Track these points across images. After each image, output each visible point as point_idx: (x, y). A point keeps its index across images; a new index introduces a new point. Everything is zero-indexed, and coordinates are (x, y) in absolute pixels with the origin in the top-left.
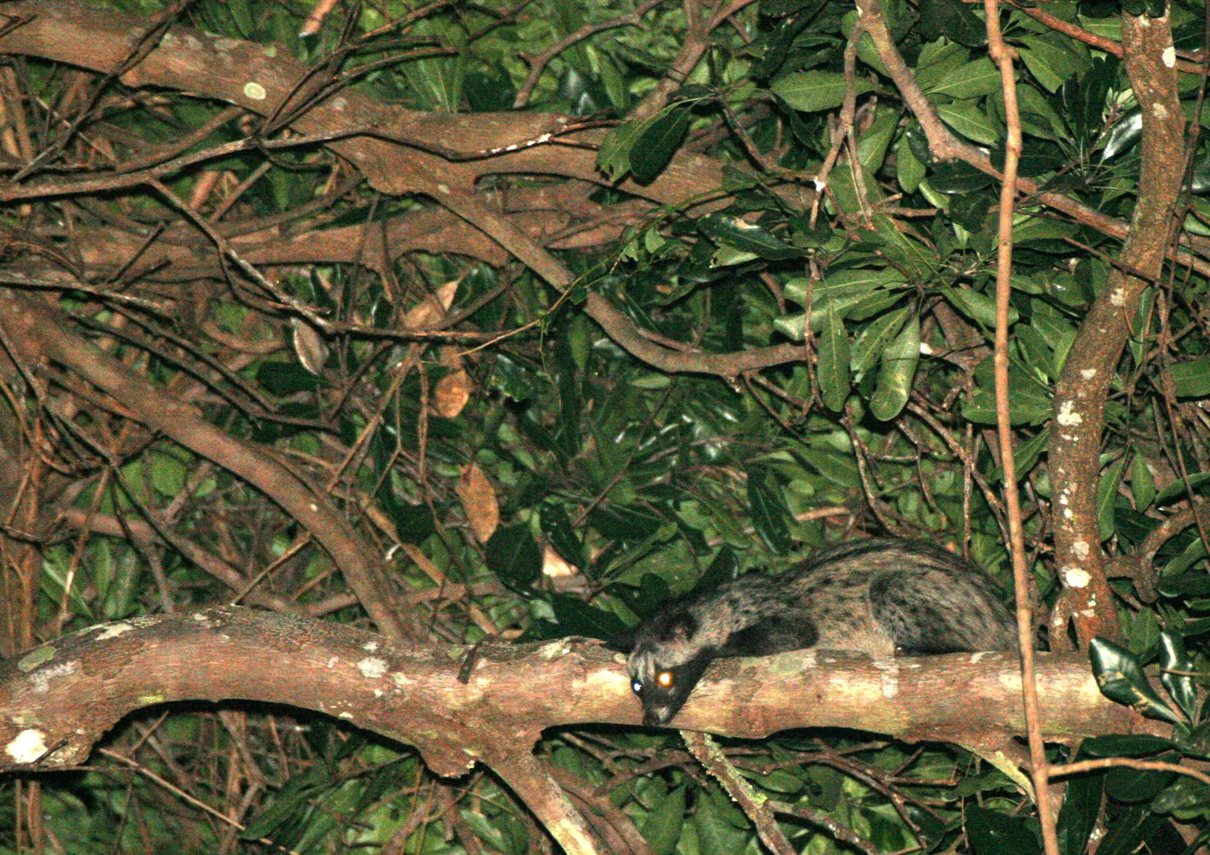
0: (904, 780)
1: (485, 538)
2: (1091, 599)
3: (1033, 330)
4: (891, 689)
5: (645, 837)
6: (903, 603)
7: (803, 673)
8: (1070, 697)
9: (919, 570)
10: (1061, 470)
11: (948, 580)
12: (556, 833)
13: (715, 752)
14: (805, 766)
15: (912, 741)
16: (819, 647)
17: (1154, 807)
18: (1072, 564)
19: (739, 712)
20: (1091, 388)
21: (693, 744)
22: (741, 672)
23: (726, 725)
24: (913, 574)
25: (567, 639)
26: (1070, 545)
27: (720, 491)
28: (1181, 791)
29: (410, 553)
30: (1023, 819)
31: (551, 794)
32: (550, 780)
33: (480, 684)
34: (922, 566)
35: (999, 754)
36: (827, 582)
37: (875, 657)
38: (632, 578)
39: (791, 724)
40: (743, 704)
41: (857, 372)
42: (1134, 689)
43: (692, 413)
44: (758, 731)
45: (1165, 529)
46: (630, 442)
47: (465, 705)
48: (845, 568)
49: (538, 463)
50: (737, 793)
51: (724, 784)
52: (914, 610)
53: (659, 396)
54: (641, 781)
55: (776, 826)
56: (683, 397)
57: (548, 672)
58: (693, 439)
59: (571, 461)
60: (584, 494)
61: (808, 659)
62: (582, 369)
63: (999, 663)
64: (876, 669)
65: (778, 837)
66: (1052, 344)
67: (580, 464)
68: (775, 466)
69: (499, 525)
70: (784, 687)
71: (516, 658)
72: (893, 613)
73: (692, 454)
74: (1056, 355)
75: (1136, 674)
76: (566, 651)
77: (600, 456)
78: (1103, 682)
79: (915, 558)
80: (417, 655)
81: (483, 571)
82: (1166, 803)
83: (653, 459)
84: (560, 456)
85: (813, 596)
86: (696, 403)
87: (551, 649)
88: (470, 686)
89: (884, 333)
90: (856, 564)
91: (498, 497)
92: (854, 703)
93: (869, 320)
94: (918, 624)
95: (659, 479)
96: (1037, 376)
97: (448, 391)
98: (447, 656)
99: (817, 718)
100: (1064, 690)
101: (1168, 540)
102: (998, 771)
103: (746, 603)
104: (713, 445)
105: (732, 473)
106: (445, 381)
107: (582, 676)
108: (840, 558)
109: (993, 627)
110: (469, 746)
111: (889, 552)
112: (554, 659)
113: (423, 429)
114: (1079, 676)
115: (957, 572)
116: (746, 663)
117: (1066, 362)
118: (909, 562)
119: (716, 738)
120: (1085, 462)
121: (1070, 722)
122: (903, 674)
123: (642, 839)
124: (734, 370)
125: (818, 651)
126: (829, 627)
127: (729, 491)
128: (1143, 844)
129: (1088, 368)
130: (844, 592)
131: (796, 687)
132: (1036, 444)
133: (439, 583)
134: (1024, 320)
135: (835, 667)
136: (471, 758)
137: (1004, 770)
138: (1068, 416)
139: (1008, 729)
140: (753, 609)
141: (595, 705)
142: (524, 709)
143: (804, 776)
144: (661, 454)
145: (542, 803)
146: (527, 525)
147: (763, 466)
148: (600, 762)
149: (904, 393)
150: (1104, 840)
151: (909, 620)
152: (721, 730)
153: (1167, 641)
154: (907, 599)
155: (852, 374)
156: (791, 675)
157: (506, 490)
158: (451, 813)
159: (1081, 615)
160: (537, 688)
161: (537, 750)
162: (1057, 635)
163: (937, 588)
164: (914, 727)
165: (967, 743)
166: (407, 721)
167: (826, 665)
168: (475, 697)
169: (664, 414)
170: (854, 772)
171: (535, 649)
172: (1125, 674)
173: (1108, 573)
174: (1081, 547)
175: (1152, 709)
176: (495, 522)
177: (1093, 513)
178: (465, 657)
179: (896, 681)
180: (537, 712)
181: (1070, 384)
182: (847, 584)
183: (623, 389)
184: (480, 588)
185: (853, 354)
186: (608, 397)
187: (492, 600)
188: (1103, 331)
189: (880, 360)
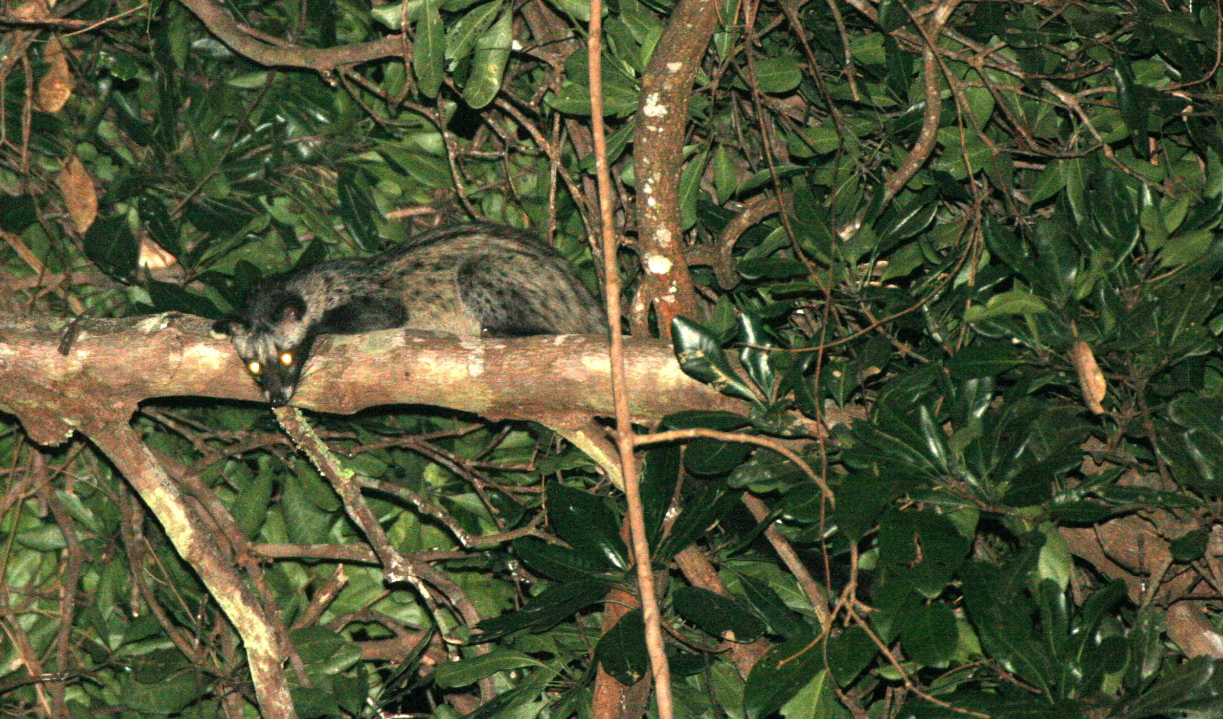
0: (484, 464)
1: (83, 229)
2: (671, 285)
3: (622, 25)
4: (476, 369)
5: (234, 516)
6: (489, 285)
7: (392, 351)
8: (651, 379)
9: (506, 255)
10: (645, 160)
11: (534, 264)
12: (151, 502)
13: (305, 426)
14: (390, 449)
15: (496, 419)
16: (410, 327)
17: (730, 482)
18: (654, 251)
19: (331, 387)
20: (677, 80)
21: (284, 420)
22: (332, 350)
23: (316, 401)
24: (500, 258)
25: (165, 314)
26: (653, 232)
27: (311, 190)
28: (757, 467)
29: (11, 242)
30: (602, 498)
31: (146, 464)
32: (146, 450)
33: (80, 356)
34: (509, 251)
35: (580, 433)
36: (418, 265)
37: (462, 338)
38: (226, 266)
39: (381, 400)
40: (334, 380)
41: (450, 61)
42: (713, 367)
43: (284, 113)
44: (348, 407)
45: (745, 220)
46: (225, 140)
47: (67, 375)
48: (435, 252)
49: (136, 158)
50: (326, 468)
51: (313, 458)
52: (500, 293)
53: (255, 97)
54: (230, 465)
55: (362, 500)
56: (278, 97)
57: (146, 346)
58: (285, 137)
59: (168, 155)
60: (180, 188)
61: (397, 338)
62: (182, 67)
63: (581, 345)
64: (461, 348)
65: (364, 510)
66: (639, 39)
67: (177, 159)
68: (365, 166)
69: (97, 218)
70: (374, 364)
71: (115, 331)
72: (480, 295)
73: (285, 153)
74: (643, 50)
75: (716, 352)
76: (164, 326)
77: (196, 152)
78: (683, 360)
79: (502, 242)
80: (19, 326)
81: (81, 262)
82: (741, 478)
83: (248, 156)
84: (157, 151)
85: (405, 278)
86: (290, 104)
87: (150, 324)
88: (69, 358)
89: (478, 24)
90: (446, 249)
91: (97, 189)
92: (440, 381)
93: (464, 12)
94: (504, 307)
95: (252, 176)
96: (623, 67)
97: (50, 86)
98: (48, 328)
99: (404, 395)
100: (643, 372)
101: (748, 229)
102: (578, 450)
103: (340, 282)
104: (306, 143)
105: (323, 171)
106: (48, 78)
107: (179, 350)
108: (430, 243)
109: (576, 310)
110: (69, 417)
111: (478, 237)
112: (153, 334)
113: (26, 122)
114: (659, 359)
115: (542, 258)
116: (338, 341)
117: (653, 56)
118: (498, 247)
119: (306, 412)
120: (670, 152)
121: (648, 403)
122: (489, 355)
123: (231, 518)
124: (330, 65)
125: (407, 331)
126: (421, 309)
127: (320, 190)
128: (717, 522)
129: (675, 61)
130: (434, 276)
131: (384, 364)
132: (623, 135)
133: (38, 271)
134: (614, 14)
135: (423, 346)
136: (69, 427)
137: (584, 449)
138: (653, 108)
139: (589, 409)
140: (346, 288)
141: (192, 377)
142: (123, 381)
143: (389, 460)
144: (255, 151)
145: (137, 472)
146: (124, 216)
147: (352, 167)
148: (191, 443)
149: (495, 82)
150: (678, 520)
151: (495, 302)
152: (311, 405)
153: (747, 322)
154: (494, 282)
155: (446, 63)
156: (380, 354)
157: (105, 184)
158: (46, 490)
159: (661, 300)
160: (135, 361)
161: (134, 420)
162: (637, 320)
163: (522, 272)
164: (498, 406)
165: (549, 422)
166: (7, 390)
167: (414, 344)
168: (75, 368)
169: (259, 113)
170: (437, 457)
171: (135, 323)
172: (706, 353)
173: (689, 260)
174: (664, 235)
175: (730, 387)
176: (94, 214)
177: (677, 200)
178: (66, 330)
179: (481, 361)
180: (134, 385)
181: (657, 76)
182: (437, 268)
183: (220, 86)
184: (79, 277)
185: (448, 43)
186: (206, 96)
187: (90, 289)
188: (689, 26)
189: (473, 50)
